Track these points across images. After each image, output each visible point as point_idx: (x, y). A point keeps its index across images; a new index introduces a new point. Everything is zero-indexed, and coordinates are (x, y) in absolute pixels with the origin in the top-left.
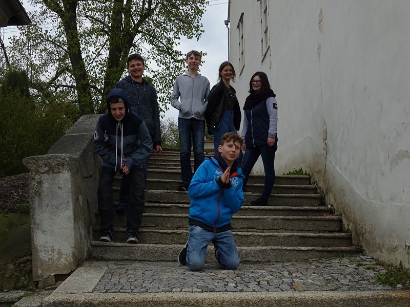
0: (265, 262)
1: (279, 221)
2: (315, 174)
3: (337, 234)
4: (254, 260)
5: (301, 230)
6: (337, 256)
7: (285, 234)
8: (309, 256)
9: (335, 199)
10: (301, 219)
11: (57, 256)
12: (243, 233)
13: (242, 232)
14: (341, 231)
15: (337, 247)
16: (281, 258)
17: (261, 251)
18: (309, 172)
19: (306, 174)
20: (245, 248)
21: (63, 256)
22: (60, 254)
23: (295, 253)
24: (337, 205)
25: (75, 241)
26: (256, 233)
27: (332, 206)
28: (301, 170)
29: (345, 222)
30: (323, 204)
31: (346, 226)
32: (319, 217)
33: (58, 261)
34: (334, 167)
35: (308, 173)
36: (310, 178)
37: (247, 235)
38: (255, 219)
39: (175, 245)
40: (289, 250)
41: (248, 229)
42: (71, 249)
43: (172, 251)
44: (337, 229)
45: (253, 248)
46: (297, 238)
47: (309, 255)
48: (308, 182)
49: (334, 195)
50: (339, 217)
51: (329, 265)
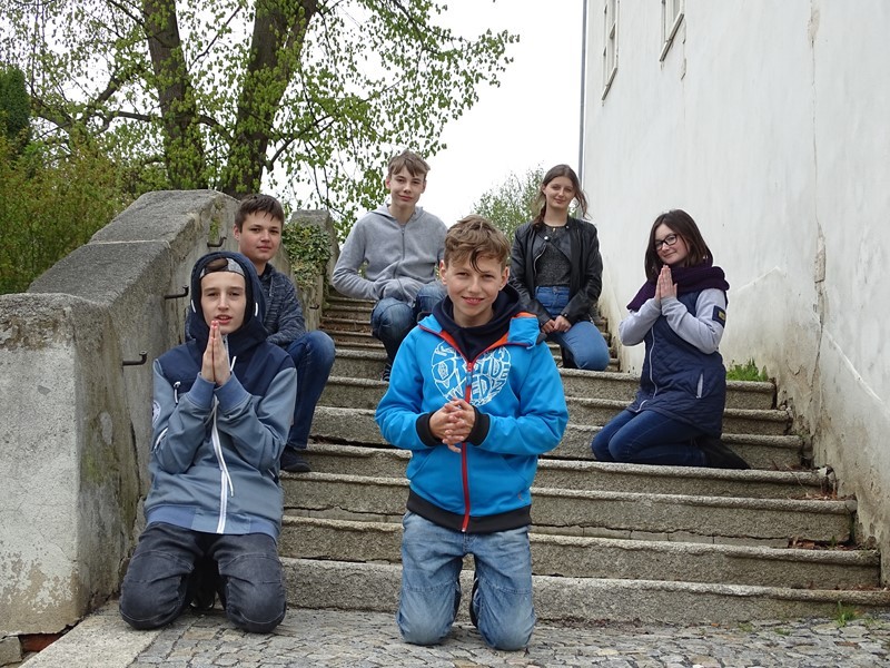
0: (627, 623)
1: (677, 509)
2: (789, 377)
3: (838, 552)
4: (594, 617)
5: (736, 537)
6: (834, 616)
7: (688, 545)
8: (754, 611)
9: (840, 453)
10: (739, 506)
11: (29, 583)
12: (571, 540)
13: (568, 535)
14: (850, 543)
15: (837, 589)
16: (670, 614)
17: (615, 592)
18: (773, 371)
19: (765, 378)
20: (570, 581)
21: (45, 584)
22: (37, 577)
23: (713, 600)
24: (845, 470)
25: (80, 543)
26: (605, 540)
27: (830, 470)
28: (752, 366)
29: (863, 518)
30: (807, 464)
31: (866, 531)
32: (790, 502)
33: (31, 597)
34: (841, 361)
35: (770, 376)
36: (775, 391)
37: (580, 546)
38: (607, 500)
39: (372, 565)
40: (697, 593)
41: (585, 526)
42: (69, 565)
43: (363, 581)
44: (839, 538)
45: (593, 582)
46: (723, 557)
47: (754, 609)
48: (769, 401)
49: (838, 440)
50: (849, 503)
51: (805, 640)
